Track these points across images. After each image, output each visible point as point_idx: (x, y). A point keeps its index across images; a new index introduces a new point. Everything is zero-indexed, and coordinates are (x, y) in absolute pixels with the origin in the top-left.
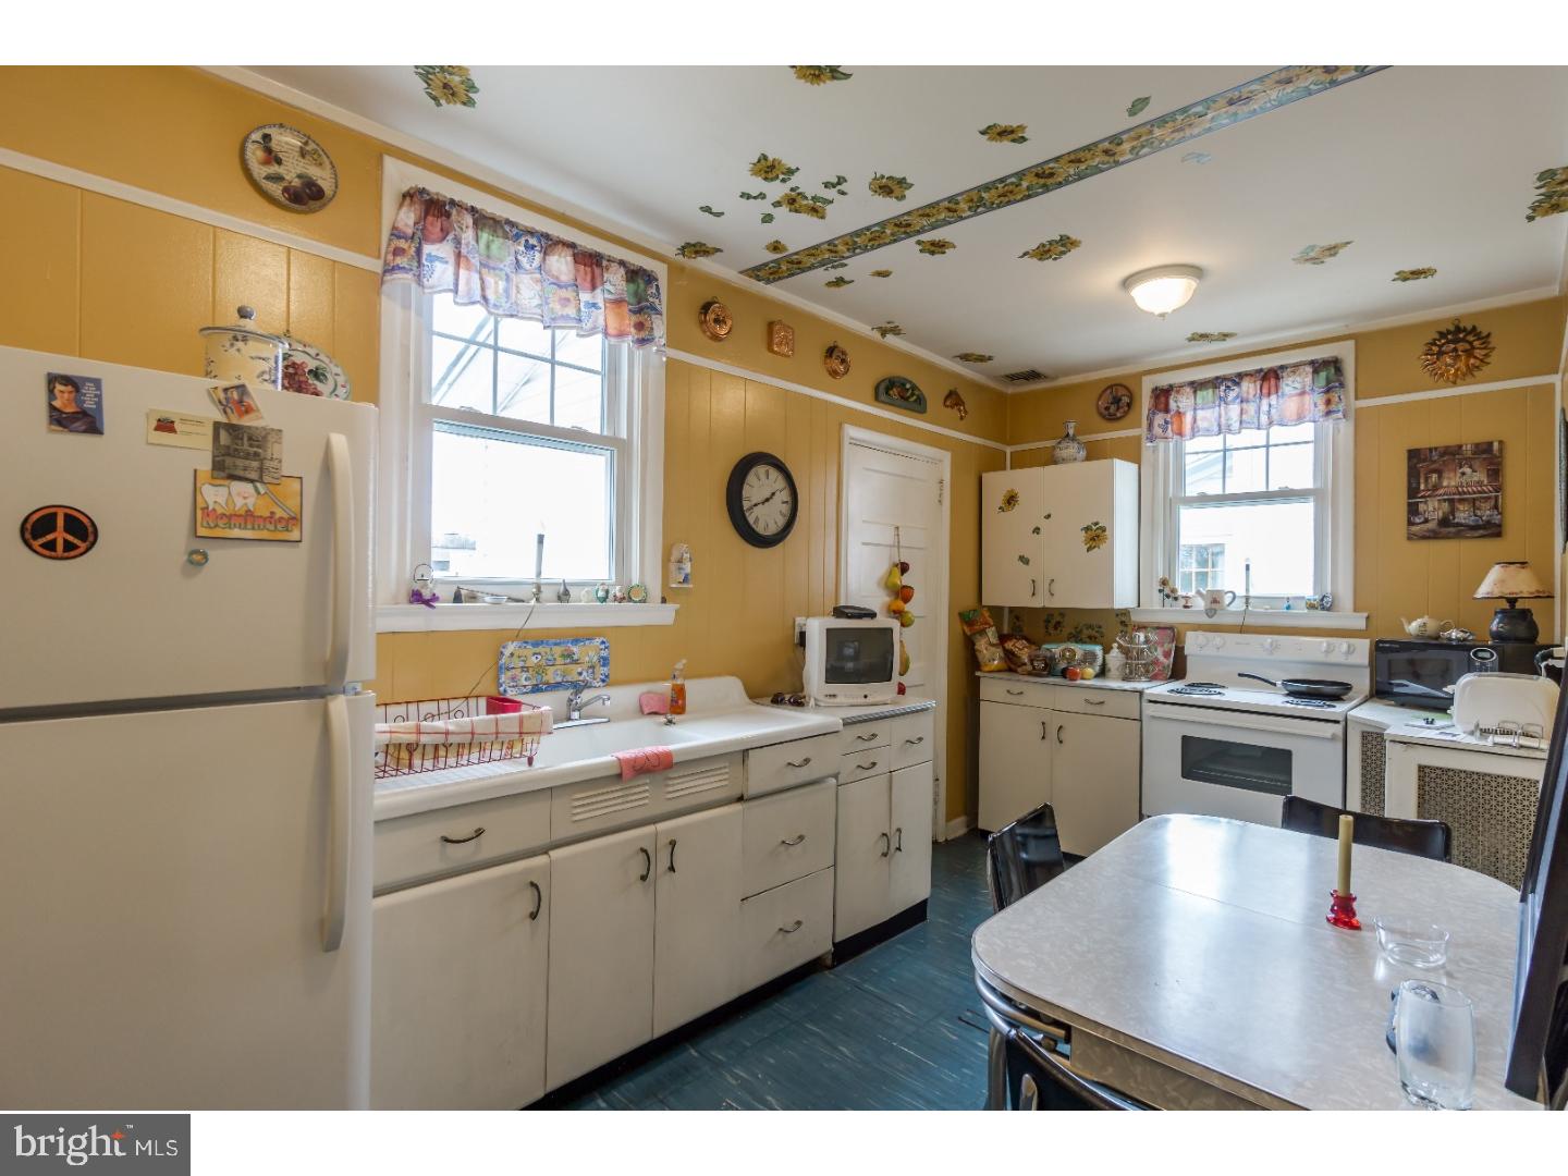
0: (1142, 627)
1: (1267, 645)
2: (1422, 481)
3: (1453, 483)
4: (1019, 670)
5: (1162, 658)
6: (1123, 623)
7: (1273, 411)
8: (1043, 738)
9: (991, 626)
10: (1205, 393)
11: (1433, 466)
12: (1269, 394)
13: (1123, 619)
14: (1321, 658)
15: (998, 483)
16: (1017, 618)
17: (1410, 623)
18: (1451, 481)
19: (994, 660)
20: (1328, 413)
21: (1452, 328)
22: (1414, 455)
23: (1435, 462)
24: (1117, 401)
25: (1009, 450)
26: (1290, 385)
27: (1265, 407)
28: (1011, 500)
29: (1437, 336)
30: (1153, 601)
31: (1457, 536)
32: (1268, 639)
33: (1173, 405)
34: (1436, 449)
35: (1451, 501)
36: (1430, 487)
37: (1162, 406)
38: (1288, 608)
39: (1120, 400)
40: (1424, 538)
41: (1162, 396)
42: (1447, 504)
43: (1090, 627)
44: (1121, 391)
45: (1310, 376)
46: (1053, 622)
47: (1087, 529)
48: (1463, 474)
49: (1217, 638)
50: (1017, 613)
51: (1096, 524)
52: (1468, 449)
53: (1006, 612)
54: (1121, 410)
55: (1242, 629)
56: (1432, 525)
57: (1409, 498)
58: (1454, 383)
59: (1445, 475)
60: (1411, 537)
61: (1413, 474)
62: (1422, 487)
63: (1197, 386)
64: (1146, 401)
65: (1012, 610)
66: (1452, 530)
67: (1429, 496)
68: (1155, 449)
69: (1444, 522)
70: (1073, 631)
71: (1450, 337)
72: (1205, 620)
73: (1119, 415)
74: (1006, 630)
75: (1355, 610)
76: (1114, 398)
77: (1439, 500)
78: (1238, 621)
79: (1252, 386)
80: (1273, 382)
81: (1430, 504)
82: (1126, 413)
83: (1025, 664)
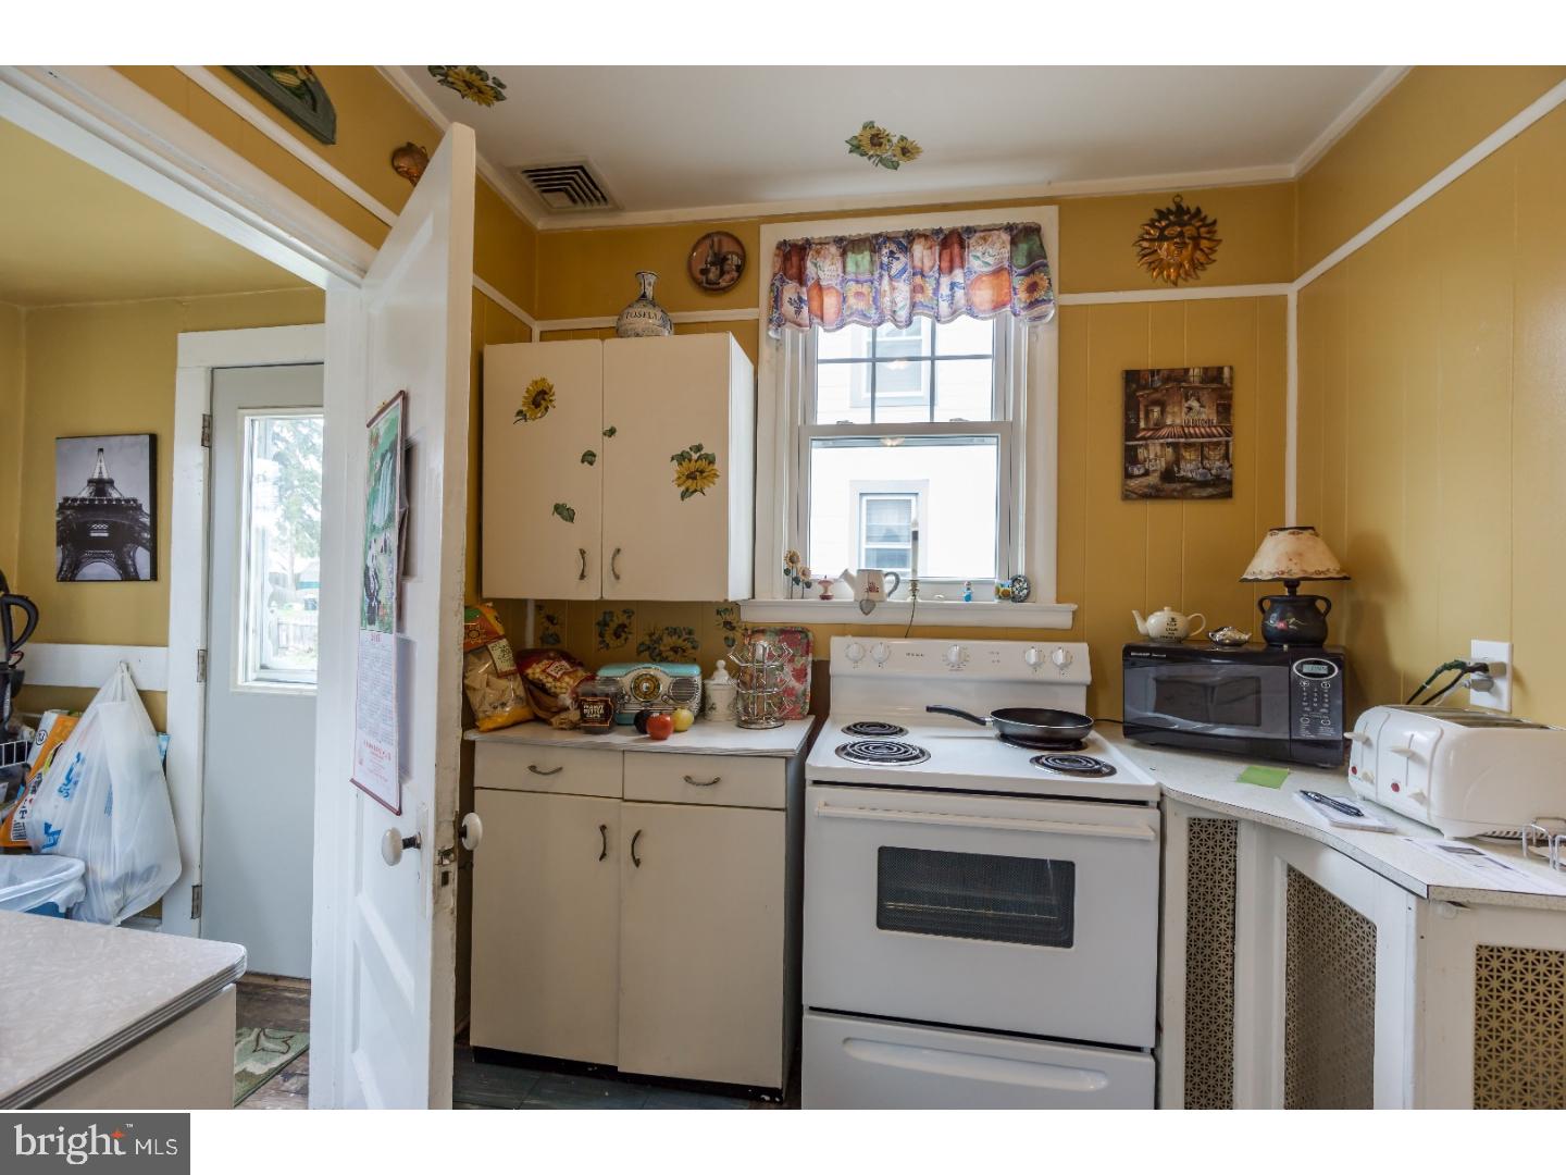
0: (759, 631)
1: (953, 658)
2: (1142, 415)
3: (1178, 421)
4: (554, 720)
5: (793, 683)
6: (729, 625)
7: (959, 293)
8: (603, 856)
9: (500, 638)
10: (859, 257)
11: (1156, 396)
12: (951, 270)
13: (729, 618)
14: (1028, 674)
15: (517, 366)
16: (550, 619)
17: (1145, 619)
18: (1176, 418)
19: (504, 705)
20: (1032, 305)
21: (1173, 207)
22: (1132, 378)
23: (1156, 390)
24: (720, 260)
25: (537, 328)
26: (982, 258)
27: (945, 290)
28: (540, 398)
29: (1155, 216)
30: (775, 588)
31: (1183, 495)
32: (954, 648)
33: (810, 269)
34: (1159, 371)
35: (1175, 446)
36: (1151, 425)
37: (794, 271)
38: (968, 598)
39: (725, 259)
40: (1145, 496)
41: (794, 257)
42: (1170, 450)
43: (674, 632)
44: (728, 246)
45: (1009, 247)
46: (613, 625)
47: (681, 458)
48: (1190, 409)
49: (878, 646)
50: (550, 611)
51: (698, 448)
52: (1195, 373)
53: (531, 611)
54: (727, 277)
55: (908, 632)
56: (1153, 479)
57: (1127, 440)
58: (1175, 284)
59: (1169, 409)
60: (1128, 496)
61: (1131, 406)
62: (1142, 425)
63: (847, 246)
64: (766, 265)
65: (540, 605)
66: (1178, 486)
67: (1150, 438)
68: (779, 344)
69: (1168, 475)
70: (647, 640)
71: (1171, 217)
72: (857, 617)
73: (723, 284)
74: (530, 642)
75: (1058, 601)
76: (715, 254)
77: (1162, 444)
78: (903, 618)
79: (927, 252)
80: (956, 249)
81: (1151, 448)
82: (735, 282)
83: (567, 709)
